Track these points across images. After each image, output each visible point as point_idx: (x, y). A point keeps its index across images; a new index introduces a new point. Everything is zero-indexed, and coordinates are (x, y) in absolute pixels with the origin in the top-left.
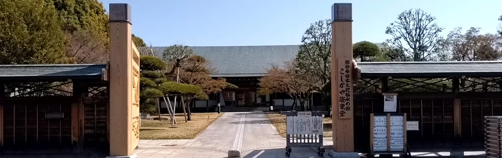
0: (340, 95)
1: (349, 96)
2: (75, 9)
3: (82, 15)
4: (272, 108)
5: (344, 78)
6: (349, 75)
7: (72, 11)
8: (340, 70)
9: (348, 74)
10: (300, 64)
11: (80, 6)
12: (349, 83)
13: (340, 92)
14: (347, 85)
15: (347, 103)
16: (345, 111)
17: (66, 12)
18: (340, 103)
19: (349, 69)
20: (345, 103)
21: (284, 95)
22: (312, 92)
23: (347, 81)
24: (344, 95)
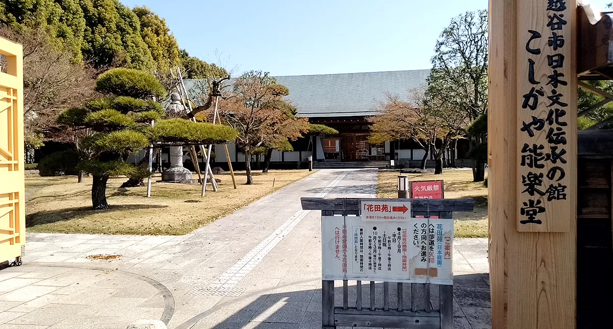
0: (524, 138)
1: (564, 143)
2: (118, 26)
3: (128, 33)
4: (393, 163)
5: (543, 71)
6: (561, 57)
7: (112, 26)
8: (524, 36)
9: (560, 51)
10: (431, 89)
11: (125, 21)
12: (560, 89)
13: (526, 128)
14: (555, 98)
15: (554, 170)
16: (545, 203)
17: (104, 30)
18: (524, 170)
19: (566, 32)
20: (544, 171)
21: (410, 144)
22: (456, 137)
23: (555, 80)
24: (540, 138)
